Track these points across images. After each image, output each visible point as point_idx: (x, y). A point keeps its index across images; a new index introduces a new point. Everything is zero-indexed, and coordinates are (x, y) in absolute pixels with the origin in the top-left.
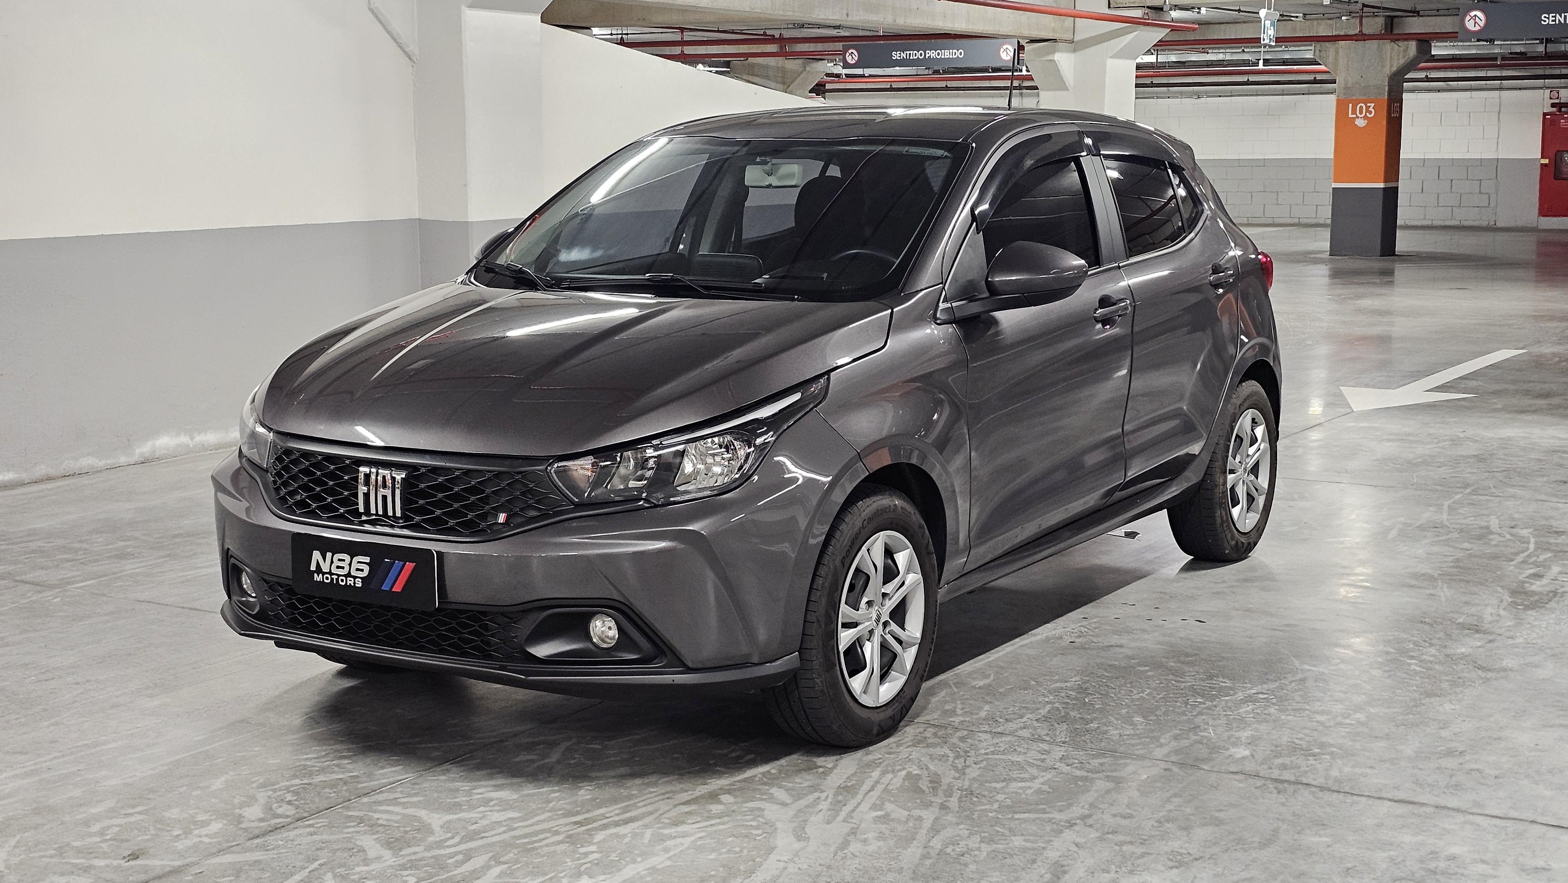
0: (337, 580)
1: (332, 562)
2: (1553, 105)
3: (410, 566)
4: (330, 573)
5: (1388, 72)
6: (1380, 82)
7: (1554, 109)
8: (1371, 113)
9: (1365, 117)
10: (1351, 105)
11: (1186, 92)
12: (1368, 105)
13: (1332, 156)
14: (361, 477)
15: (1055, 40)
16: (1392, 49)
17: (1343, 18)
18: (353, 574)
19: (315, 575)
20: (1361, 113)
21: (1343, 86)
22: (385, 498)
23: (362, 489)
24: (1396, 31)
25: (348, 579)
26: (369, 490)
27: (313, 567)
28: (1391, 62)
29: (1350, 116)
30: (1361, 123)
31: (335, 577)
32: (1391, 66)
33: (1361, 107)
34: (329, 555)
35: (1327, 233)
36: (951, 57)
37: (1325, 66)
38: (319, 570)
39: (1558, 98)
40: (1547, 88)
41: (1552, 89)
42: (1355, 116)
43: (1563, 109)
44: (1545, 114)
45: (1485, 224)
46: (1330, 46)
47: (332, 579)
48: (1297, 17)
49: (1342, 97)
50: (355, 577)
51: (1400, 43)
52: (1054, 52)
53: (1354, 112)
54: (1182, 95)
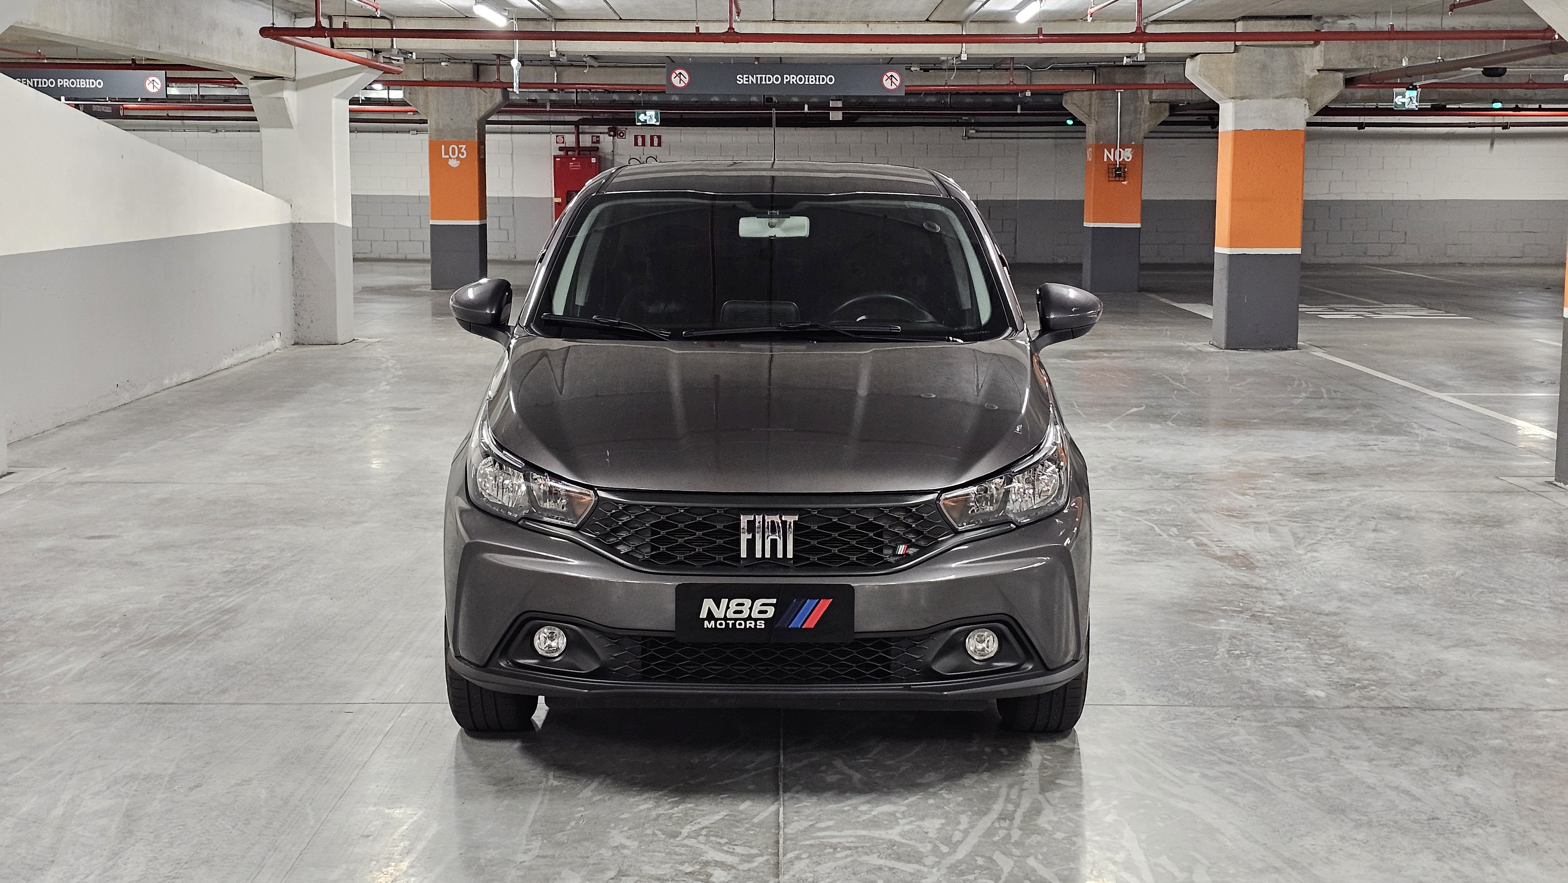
0: (734, 625)
1: (728, 608)
2: (561, 149)
3: (825, 604)
4: (725, 619)
5: (477, 116)
6: (470, 126)
7: (562, 153)
8: (463, 154)
9: (458, 158)
10: (443, 146)
11: (202, 126)
12: (460, 146)
13: (428, 193)
14: (744, 524)
15: (282, 78)
16: (479, 94)
17: (443, 64)
18: (753, 617)
19: (706, 623)
20: (454, 154)
21: (434, 127)
22: (774, 542)
23: (745, 537)
24: (482, 79)
25: (748, 622)
26: (754, 537)
27: (703, 614)
28: (479, 106)
29: (443, 156)
30: (454, 163)
31: (731, 622)
32: (479, 110)
33: (453, 149)
34: (724, 602)
35: (428, 267)
36: (88, 86)
37: (415, 106)
38: (710, 616)
39: (563, 143)
40: (553, 133)
41: (557, 133)
42: (448, 157)
43: (569, 153)
44: (555, 157)
45: (505, 258)
46: (420, 91)
47: (727, 625)
48: (398, 60)
49: (434, 138)
50: (756, 620)
51: (487, 90)
52: (282, 90)
53: (447, 153)
54: (199, 129)
